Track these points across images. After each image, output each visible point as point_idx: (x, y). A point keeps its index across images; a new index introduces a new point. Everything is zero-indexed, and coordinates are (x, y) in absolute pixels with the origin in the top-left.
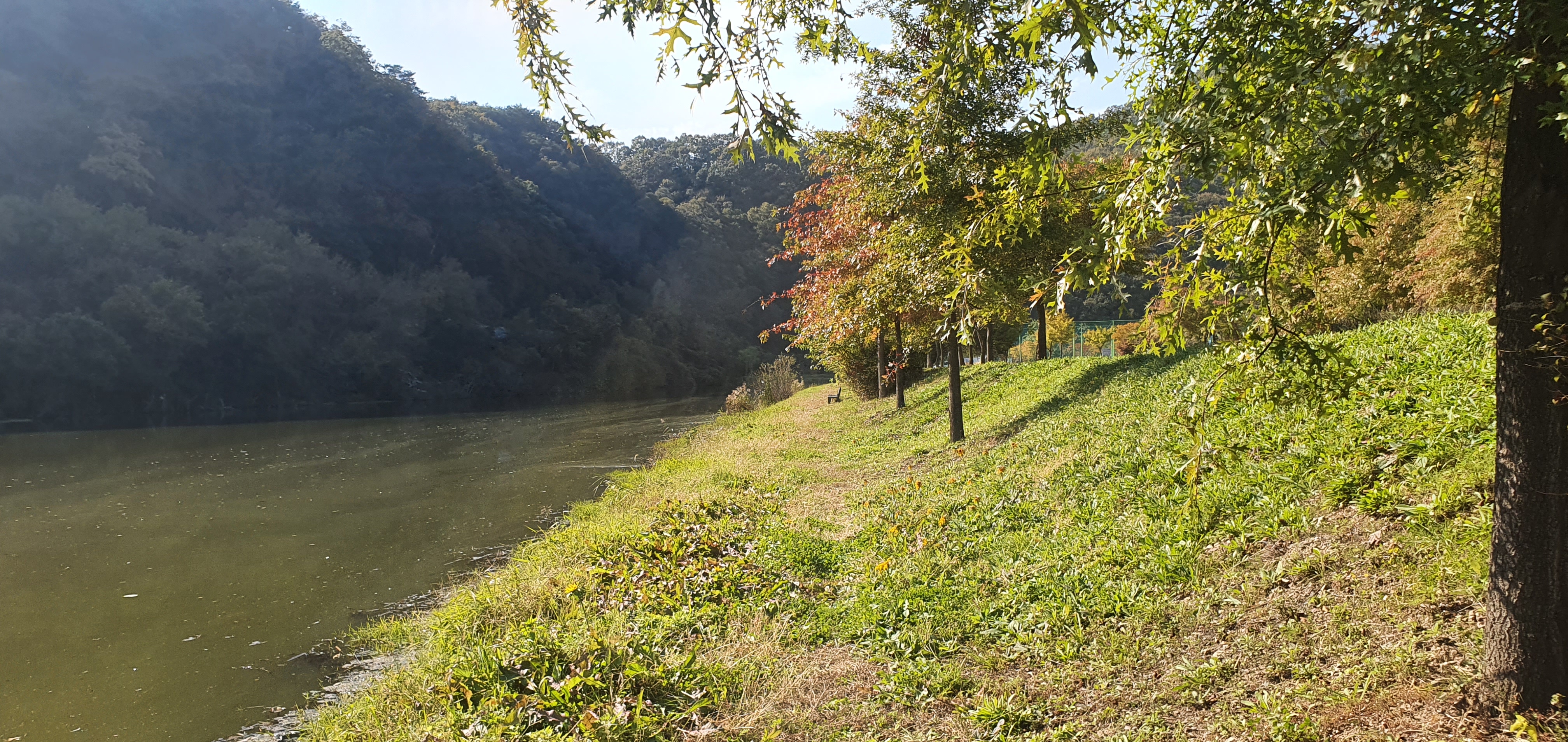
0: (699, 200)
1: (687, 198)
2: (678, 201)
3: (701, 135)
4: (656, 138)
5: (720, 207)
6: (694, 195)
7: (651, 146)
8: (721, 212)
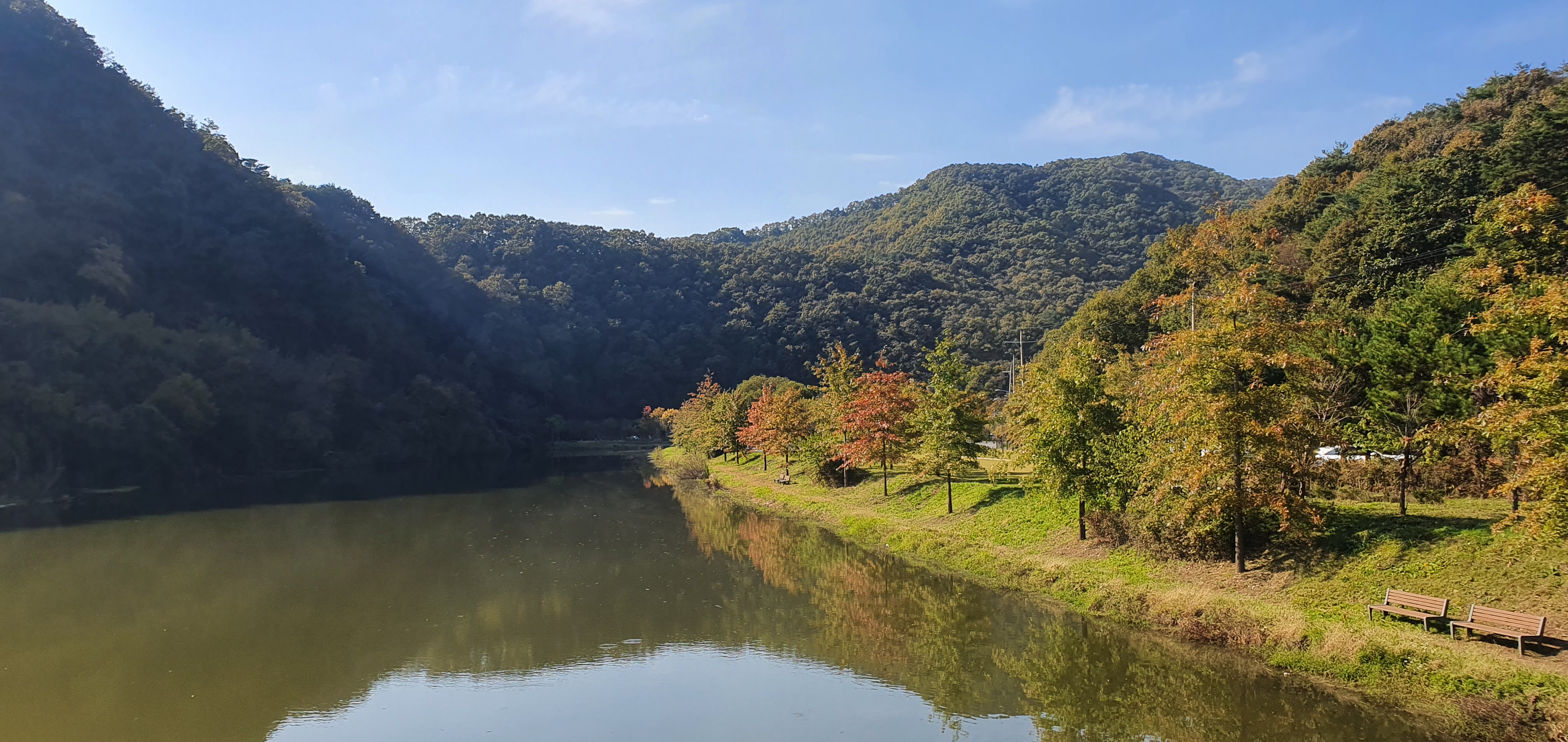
0: (497, 276)
1: (486, 275)
2: (477, 277)
3: (495, 215)
4: (451, 215)
5: (516, 284)
6: (492, 272)
7: (447, 223)
8: (518, 288)
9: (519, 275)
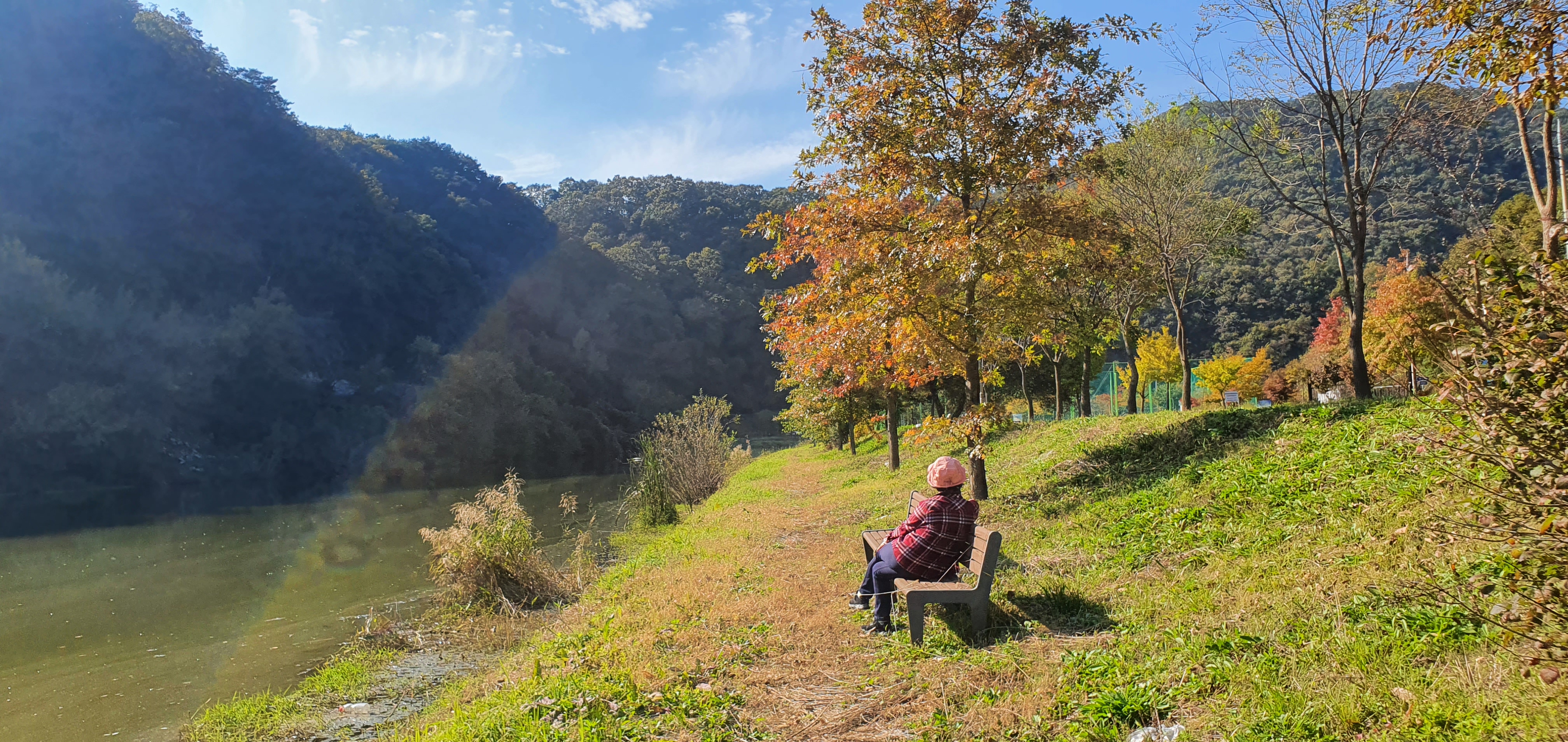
0: (633, 245)
1: (619, 243)
2: (608, 246)
3: (636, 177)
4: (585, 180)
5: (656, 253)
6: (626, 240)
7: (581, 189)
8: (657, 257)
9: (659, 243)
